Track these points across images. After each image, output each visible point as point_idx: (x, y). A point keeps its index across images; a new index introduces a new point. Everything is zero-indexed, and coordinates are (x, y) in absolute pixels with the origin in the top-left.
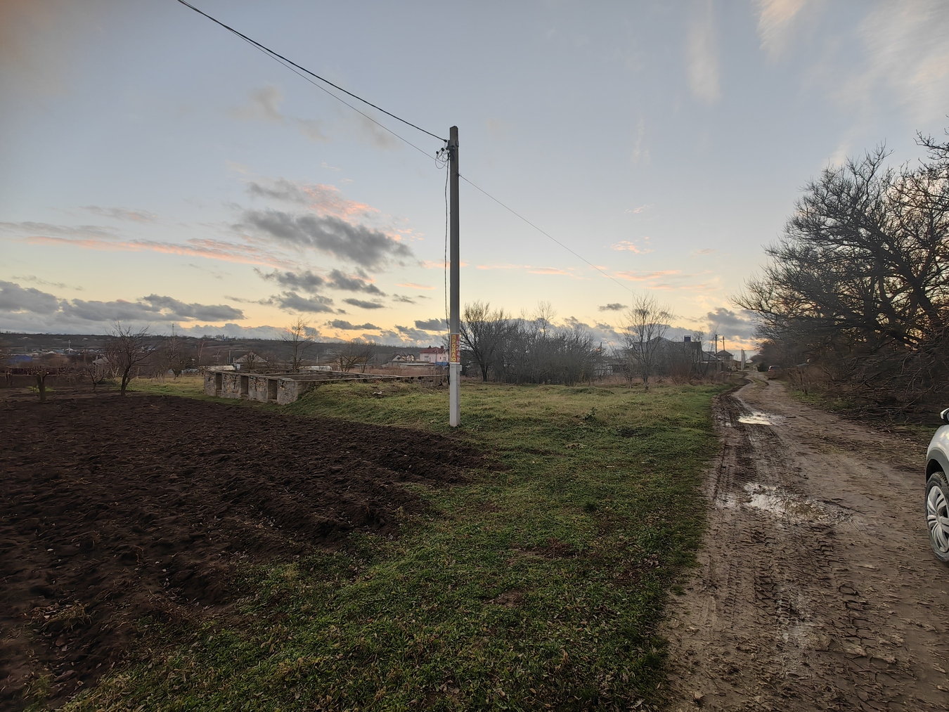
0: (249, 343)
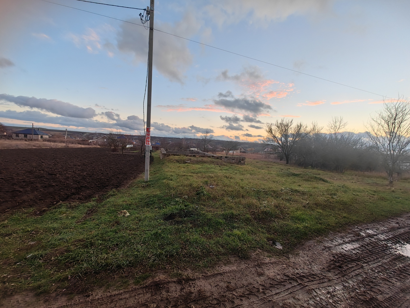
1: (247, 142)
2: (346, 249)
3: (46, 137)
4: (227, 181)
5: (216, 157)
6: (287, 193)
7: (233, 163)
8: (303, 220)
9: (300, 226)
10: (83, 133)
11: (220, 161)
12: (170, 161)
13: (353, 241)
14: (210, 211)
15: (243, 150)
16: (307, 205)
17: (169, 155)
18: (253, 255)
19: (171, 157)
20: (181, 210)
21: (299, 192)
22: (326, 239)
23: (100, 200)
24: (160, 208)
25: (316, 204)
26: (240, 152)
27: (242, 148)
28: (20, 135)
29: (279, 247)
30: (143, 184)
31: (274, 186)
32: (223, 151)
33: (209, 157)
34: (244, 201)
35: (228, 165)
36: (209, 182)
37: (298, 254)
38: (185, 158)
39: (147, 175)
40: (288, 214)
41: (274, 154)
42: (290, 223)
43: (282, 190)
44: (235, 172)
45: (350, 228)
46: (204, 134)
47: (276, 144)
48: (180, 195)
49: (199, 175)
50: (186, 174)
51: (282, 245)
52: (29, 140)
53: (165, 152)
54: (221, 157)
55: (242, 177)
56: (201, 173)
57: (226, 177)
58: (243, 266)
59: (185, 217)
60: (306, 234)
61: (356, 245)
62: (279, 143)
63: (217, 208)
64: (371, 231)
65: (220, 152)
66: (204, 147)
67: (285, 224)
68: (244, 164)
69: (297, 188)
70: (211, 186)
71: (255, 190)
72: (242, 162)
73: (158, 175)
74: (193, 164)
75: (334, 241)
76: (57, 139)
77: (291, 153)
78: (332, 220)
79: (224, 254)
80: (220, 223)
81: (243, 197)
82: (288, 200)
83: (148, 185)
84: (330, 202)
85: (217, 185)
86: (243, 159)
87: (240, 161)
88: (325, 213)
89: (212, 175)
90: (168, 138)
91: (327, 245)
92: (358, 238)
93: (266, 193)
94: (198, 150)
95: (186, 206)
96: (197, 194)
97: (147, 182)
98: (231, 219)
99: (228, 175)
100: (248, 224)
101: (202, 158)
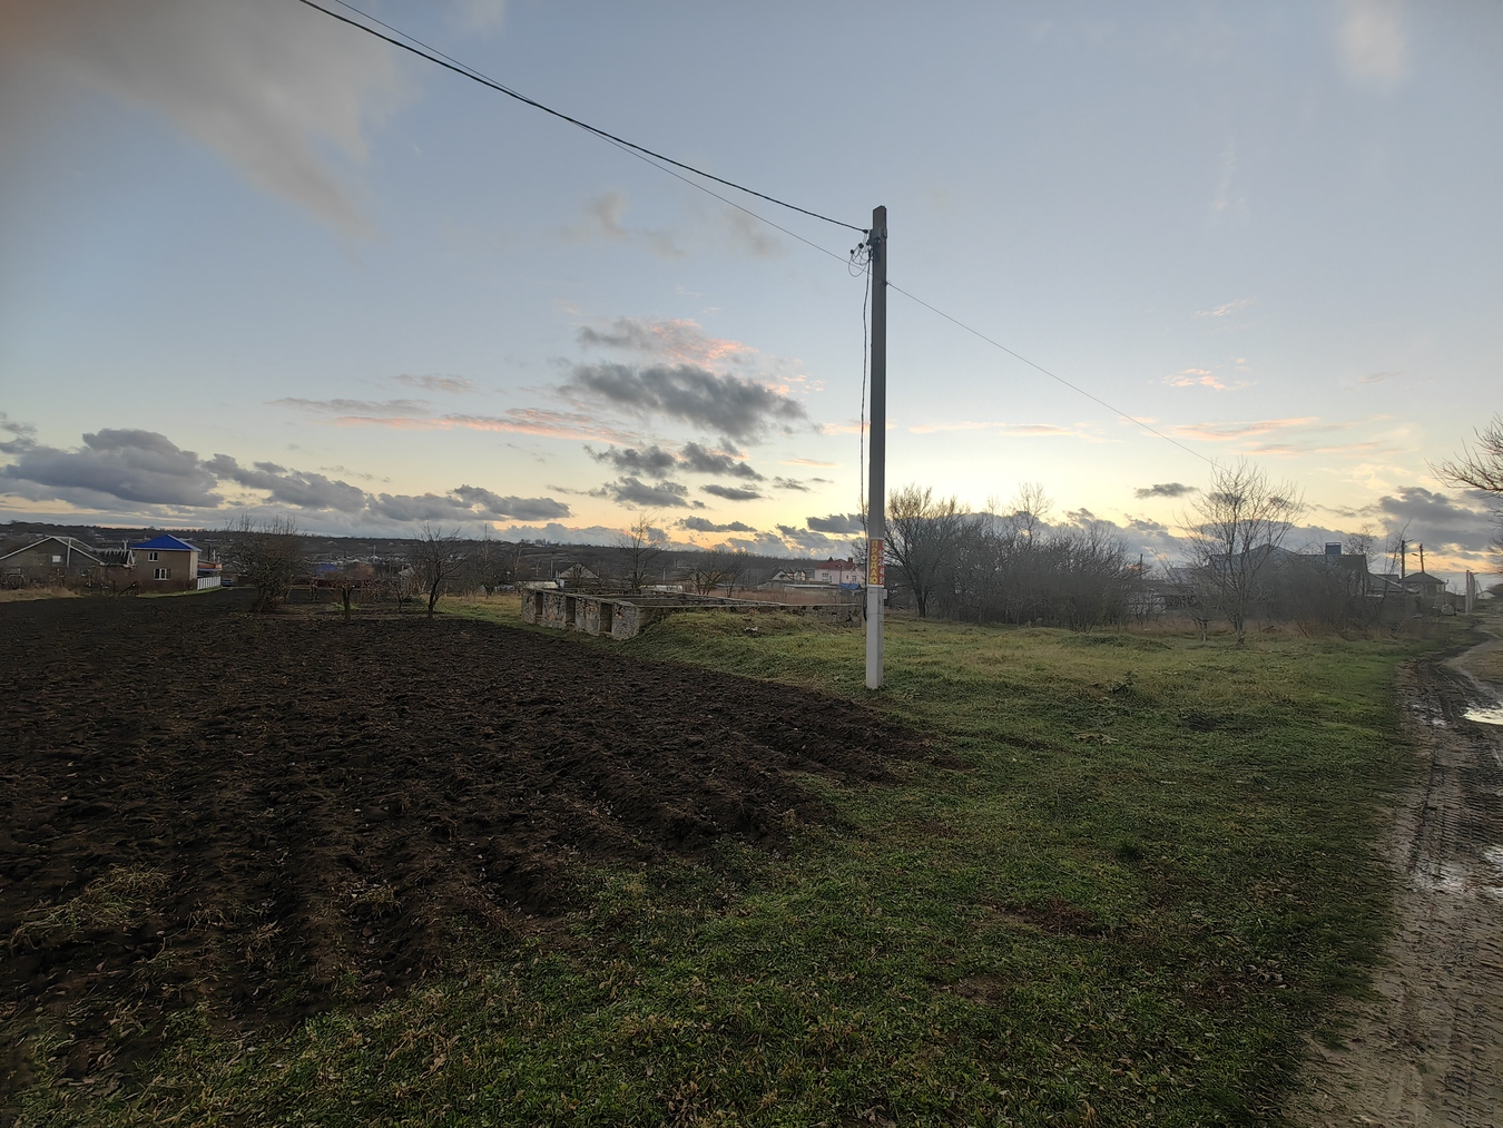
0: (576, 551)
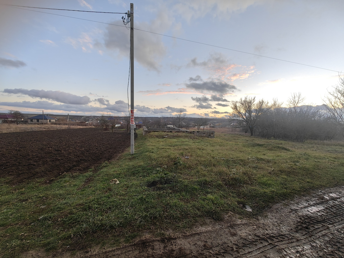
1: (215, 118)
2: (311, 211)
3: (53, 121)
4: (199, 152)
5: (189, 132)
6: (253, 162)
7: (204, 137)
8: (270, 185)
9: (268, 191)
10: (81, 116)
11: (193, 135)
12: (151, 137)
13: (318, 204)
14: (186, 179)
15: (212, 125)
16: (272, 171)
17: (150, 132)
18: (226, 217)
19: (152, 133)
20: (162, 177)
21: (264, 160)
22: (292, 202)
23: (95, 171)
24: (144, 176)
25: (280, 171)
26: (210, 127)
27: (211, 124)
28: (34, 120)
29: (249, 209)
30: (130, 157)
31: (241, 156)
32: (195, 127)
33: (184, 132)
34: (215, 170)
35: (200, 138)
36: (184, 154)
37: (266, 216)
38: (164, 133)
39: (132, 149)
40: (255, 180)
41: (239, 127)
42: (257, 188)
43: (248, 159)
44: (206, 144)
45: (314, 192)
46: (178, 113)
47: (241, 118)
48: (161, 165)
49: (176, 147)
50: (164, 147)
51: (251, 207)
52: (40, 124)
53: (147, 130)
54: (194, 132)
55: (212, 148)
56: (177, 145)
57: (199, 149)
58: (218, 227)
59: (165, 184)
60: (273, 198)
61: (321, 208)
62: (243, 118)
63: (192, 176)
64: (334, 194)
65: (192, 128)
66: (179, 124)
67: (253, 189)
68: (214, 137)
69: (262, 157)
70: (186, 157)
71: (224, 159)
72: (212, 135)
73: (141, 148)
74: (170, 138)
75: (300, 204)
76: (61, 122)
77: (255, 126)
78: (296, 185)
79: (200, 216)
80: (196, 189)
81: (214, 165)
82: (254, 168)
83: (133, 157)
84: (294, 169)
85: (191, 156)
86: (213, 133)
87: (210, 135)
88: (289, 179)
89: (187, 147)
90: (149, 117)
91: (293, 208)
92: (322, 201)
93: (234, 162)
94: (174, 127)
95: (165, 174)
96: (175, 164)
97: (132, 155)
98: (204, 185)
99: (200, 147)
100: (220, 189)
101: (178, 133)
